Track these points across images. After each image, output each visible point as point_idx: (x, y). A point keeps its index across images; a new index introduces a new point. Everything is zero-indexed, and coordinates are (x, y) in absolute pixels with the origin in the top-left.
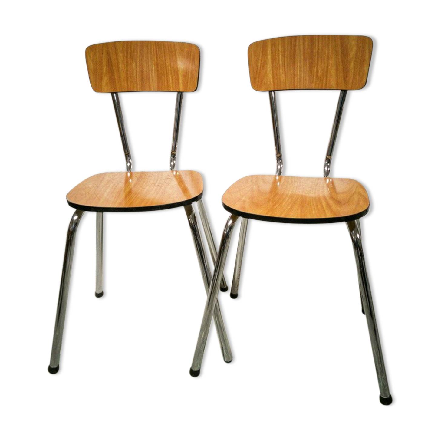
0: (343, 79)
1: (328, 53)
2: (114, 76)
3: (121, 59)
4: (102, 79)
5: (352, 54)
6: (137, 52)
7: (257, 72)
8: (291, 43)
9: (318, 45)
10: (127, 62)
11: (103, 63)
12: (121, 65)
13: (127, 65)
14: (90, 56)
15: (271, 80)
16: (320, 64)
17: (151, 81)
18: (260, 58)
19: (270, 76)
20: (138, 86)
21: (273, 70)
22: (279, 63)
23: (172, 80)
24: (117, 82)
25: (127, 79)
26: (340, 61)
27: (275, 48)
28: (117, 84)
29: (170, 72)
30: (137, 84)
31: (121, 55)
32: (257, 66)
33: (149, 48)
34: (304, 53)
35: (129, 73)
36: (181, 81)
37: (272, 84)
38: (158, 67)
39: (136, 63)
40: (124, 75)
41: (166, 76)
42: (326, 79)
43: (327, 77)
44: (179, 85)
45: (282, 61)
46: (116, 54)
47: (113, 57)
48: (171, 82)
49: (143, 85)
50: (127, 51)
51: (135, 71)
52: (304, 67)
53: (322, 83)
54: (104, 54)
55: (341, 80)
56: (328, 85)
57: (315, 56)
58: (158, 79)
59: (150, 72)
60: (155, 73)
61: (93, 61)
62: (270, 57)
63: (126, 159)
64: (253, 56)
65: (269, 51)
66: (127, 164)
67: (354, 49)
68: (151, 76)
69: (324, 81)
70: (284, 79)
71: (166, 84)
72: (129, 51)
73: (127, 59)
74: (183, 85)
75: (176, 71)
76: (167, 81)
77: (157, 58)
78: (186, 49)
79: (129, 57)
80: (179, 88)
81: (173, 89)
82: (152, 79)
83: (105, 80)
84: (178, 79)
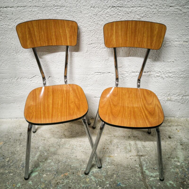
0: (150, 44)
1: (144, 31)
2: (33, 39)
3: (35, 30)
4: (27, 41)
5: (156, 33)
7: (108, 39)
8: (126, 24)
9: (139, 26)
10: (39, 31)
11: (26, 33)
12: (36, 33)
13: (39, 33)
14: (19, 30)
15: (115, 43)
16: (139, 35)
17: (52, 40)
18: (110, 32)
19: (115, 40)
21: (116, 37)
22: (119, 34)
23: (64, 40)
25: (40, 40)
26: (149, 35)
27: (117, 27)
28: (35, 43)
29: (62, 36)
30: (45, 43)
31: (35, 28)
32: (108, 36)
33: (50, 23)
34: (132, 29)
35: (40, 37)
36: (68, 41)
37: (115, 44)
38: (55, 33)
39: (44, 32)
40: (38, 38)
41: (60, 38)
42: (142, 43)
43: (142, 42)
44: (67, 42)
45: (121, 33)
46: (33, 27)
47: (32, 29)
48: (63, 41)
50: (39, 25)
51: (44, 36)
52: (131, 37)
53: (140, 45)
54: (27, 28)
55: (149, 44)
56: (142, 46)
57: (137, 31)
58: (56, 39)
59: (52, 36)
60: (54, 36)
62: (114, 31)
63: (43, 80)
64: (106, 31)
65: (114, 28)
67: (157, 30)
68: (52, 38)
69: (141, 44)
70: (121, 42)
71: (60, 42)
72: (40, 26)
73: (39, 30)
74: (69, 42)
75: (65, 35)
76: (61, 40)
77: (55, 29)
78: (70, 24)
79: (40, 29)
80: (67, 44)
81: (64, 44)
82: (53, 40)
83: (29, 42)
84: (67, 39)
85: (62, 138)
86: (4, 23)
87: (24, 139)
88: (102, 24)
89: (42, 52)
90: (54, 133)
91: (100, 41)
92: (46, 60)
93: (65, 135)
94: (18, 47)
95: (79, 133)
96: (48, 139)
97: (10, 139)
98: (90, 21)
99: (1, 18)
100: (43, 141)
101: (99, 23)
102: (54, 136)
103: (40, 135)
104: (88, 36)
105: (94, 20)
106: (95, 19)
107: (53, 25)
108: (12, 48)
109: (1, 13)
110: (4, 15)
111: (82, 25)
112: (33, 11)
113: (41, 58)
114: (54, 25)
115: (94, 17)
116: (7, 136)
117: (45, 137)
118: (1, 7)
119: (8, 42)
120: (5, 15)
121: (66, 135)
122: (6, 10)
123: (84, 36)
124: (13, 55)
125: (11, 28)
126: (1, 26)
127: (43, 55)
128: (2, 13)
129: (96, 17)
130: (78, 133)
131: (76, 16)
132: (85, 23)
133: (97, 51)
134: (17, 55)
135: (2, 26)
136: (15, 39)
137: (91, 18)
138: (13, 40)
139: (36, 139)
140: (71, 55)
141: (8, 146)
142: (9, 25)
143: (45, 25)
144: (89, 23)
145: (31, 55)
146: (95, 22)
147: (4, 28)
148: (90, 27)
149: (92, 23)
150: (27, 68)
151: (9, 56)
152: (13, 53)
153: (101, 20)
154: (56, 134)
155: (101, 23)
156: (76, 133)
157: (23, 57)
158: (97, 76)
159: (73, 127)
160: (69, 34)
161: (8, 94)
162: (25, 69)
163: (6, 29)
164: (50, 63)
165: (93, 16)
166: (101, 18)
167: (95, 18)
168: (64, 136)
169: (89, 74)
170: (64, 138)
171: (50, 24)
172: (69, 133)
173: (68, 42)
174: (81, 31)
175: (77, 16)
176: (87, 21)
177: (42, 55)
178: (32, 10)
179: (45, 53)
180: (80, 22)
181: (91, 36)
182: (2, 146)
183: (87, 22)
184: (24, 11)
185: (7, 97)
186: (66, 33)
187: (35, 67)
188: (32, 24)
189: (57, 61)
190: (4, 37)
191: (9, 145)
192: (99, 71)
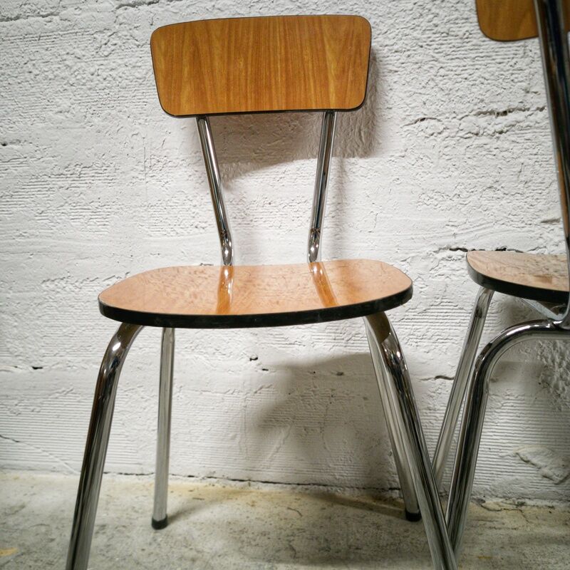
2: (204, 83)
3: (217, 52)
4: (180, 89)
6: (248, 39)
10: (229, 57)
11: (184, 60)
12: (217, 63)
13: (229, 63)
14: (160, 46)
17: (274, 91)
20: (249, 102)
23: (315, 88)
24: (208, 96)
25: (228, 90)
28: (209, 99)
29: (310, 73)
30: (247, 99)
31: (217, 45)
33: (271, 29)
35: (232, 77)
36: (332, 89)
38: (287, 66)
39: (246, 59)
40: (224, 81)
41: (302, 82)
44: (328, 97)
46: (209, 42)
47: (204, 48)
48: (313, 92)
49: (257, 101)
50: (229, 37)
51: (243, 74)
54: (187, 42)
58: (287, 87)
59: (273, 75)
60: (282, 76)
61: (165, 56)
63: (222, 243)
66: (223, 252)
68: (273, 82)
71: (303, 96)
72: (233, 38)
73: (229, 52)
74: (336, 95)
75: (323, 70)
76: (306, 90)
77: (286, 48)
78: (343, 28)
79: (233, 48)
80: (329, 103)
81: (316, 104)
82: (277, 88)
83: (187, 91)
84: (326, 85)
85: (280, 561)
86: (120, 62)
87: (109, 546)
88: (467, 34)
89: (234, 164)
90: (244, 537)
91: (457, 105)
92: (245, 195)
93: (293, 549)
94: (154, 145)
95: (365, 548)
96: (212, 557)
97: (52, 540)
98: (419, 26)
99: (115, 44)
100: (189, 563)
101: (455, 28)
102: (240, 550)
103: (179, 538)
104: (409, 89)
105: (436, 21)
106: (437, 15)
107: (282, 34)
108: (135, 151)
109: (117, 27)
110: (125, 33)
111: (387, 42)
112: (219, 9)
113: (227, 188)
114: (285, 35)
115: (434, 10)
116: (43, 529)
117: (200, 547)
118: (121, 6)
119: (122, 130)
120: (127, 30)
121: (297, 549)
122: (134, 14)
123: (395, 86)
124: (134, 180)
125: (139, 76)
126: (111, 73)
127: (237, 174)
128: (120, 24)
129: (441, 8)
130: (357, 549)
131: (366, 11)
132: (400, 36)
133: (446, 149)
134: (148, 179)
135: (112, 69)
136: (149, 118)
137: (421, 15)
138: (139, 121)
139: (157, 554)
140: (342, 171)
141: (31, 563)
142: (134, 67)
143: (251, 37)
144: (415, 34)
145: (192, 177)
146: (439, 29)
147: (120, 80)
148: (420, 50)
149: (428, 34)
150: (172, 233)
151: (120, 184)
152: (134, 174)
153: (463, 19)
154: (253, 543)
155: (464, 30)
156: (350, 547)
157: (167, 185)
158: (448, 264)
159: (337, 523)
160: (338, 62)
161: (90, 349)
162: (166, 238)
163: (124, 83)
164: (260, 210)
165: (428, 6)
166: (463, 9)
167: (437, 11)
168: (292, 553)
169: (413, 257)
170: (288, 562)
171: (269, 31)
172: (315, 543)
173: (331, 95)
174: (381, 71)
175: (370, 11)
176: (409, 25)
177: (230, 176)
178: (216, 6)
179: (244, 166)
180: (379, 32)
181: (423, 84)
182: (8, 562)
183: (407, 31)
184: (189, 10)
185: (86, 366)
186: (325, 60)
187: (204, 225)
188: (208, 32)
189: (287, 201)
190: (114, 112)
191: (36, 561)
192: (458, 238)
